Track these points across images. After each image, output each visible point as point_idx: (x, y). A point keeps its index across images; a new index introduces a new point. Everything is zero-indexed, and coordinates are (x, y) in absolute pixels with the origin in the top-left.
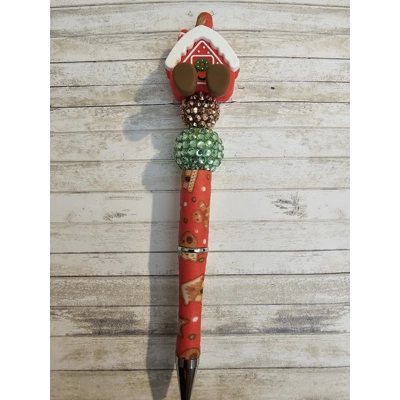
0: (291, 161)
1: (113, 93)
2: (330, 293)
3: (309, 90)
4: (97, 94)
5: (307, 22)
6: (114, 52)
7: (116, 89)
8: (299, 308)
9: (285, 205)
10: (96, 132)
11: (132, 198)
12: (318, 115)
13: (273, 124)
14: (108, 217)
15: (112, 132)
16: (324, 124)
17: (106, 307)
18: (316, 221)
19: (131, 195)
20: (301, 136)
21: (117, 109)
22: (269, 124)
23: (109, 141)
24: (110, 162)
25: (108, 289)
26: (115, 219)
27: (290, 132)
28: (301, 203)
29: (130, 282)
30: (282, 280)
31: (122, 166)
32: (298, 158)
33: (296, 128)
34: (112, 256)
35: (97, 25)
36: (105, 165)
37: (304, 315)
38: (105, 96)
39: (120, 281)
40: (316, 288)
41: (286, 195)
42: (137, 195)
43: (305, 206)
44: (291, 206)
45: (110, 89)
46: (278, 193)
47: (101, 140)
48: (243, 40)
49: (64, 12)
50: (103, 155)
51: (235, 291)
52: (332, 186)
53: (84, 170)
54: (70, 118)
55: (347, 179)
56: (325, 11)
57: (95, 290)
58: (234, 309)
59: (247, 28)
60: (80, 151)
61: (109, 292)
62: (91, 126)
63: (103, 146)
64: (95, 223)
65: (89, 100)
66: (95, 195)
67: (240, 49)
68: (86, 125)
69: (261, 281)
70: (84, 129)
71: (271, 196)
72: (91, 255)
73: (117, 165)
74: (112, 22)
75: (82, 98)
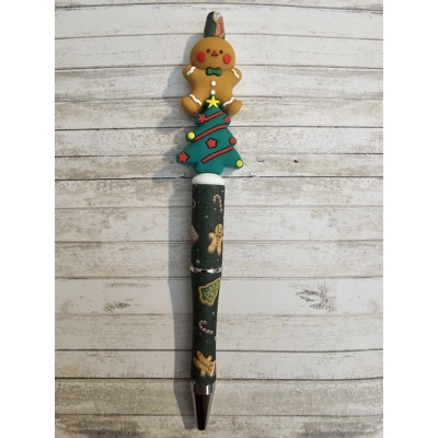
0: (317, 246)
1: (117, 164)
2: (364, 402)
3: (336, 163)
4: (100, 165)
5: (334, 87)
6: (120, 119)
7: (122, 160)
8: (329, 420)
9: (311, 297)
10: (97, 208)
11: (137, 285)
12: (347, 191)
13: (297, 202)
14: (110, 307)
15: (115, 208)
16: (353, 202)
17: (105, 415)
18: (346, 315)
19: (136, 282)
20: (327, 217)
21: (121, 182)
22: (292, 202)
23: (111, 219)
24: (113, 243)
25: (108, 394)
26: (117, 310)
27: (316, 212)
28: (329, 294)
29: (132, 385)
30: (308, 386)
31: (126, 248)
32: (325, 242)
33: (322, 206)
34: (113, 354)
35: (102, 89)
36: (108, 246)
37: (335, 429)
38: (108, 168)
39: (121, 384)
40: (348, 397)
41: (313, 285)
42: (142, 282)
43: (334, 298)
44: (318, 297)
45: (114, 160)
46: (303, 282)
47: (103, 217)
48: (262, 108)
49: (67, 74)
50: (105, 235)
51: (254, 399)
52: (363, 275)
53: (83, 253)
54: (69, 192)
55: (380, 266)
56: (352, 73)
57: (94, 395)
58: (252, 421)
59: (267, 94)
60: (79, 230)
61: (108, 398)
62: (92, 202)
63: (105, 224)
64: (94, 315)
65: (91, 172)
66: (95, 281)
67: (259, 117)
68: (86, 200)
69: (284, 387)
70: (84, 205)
71: (295, 286)
72: (90, 353)
73: (121, 246)
74: (118, 86)
75: (83, 169)
